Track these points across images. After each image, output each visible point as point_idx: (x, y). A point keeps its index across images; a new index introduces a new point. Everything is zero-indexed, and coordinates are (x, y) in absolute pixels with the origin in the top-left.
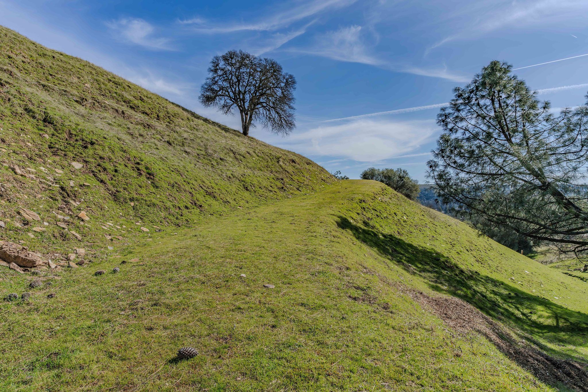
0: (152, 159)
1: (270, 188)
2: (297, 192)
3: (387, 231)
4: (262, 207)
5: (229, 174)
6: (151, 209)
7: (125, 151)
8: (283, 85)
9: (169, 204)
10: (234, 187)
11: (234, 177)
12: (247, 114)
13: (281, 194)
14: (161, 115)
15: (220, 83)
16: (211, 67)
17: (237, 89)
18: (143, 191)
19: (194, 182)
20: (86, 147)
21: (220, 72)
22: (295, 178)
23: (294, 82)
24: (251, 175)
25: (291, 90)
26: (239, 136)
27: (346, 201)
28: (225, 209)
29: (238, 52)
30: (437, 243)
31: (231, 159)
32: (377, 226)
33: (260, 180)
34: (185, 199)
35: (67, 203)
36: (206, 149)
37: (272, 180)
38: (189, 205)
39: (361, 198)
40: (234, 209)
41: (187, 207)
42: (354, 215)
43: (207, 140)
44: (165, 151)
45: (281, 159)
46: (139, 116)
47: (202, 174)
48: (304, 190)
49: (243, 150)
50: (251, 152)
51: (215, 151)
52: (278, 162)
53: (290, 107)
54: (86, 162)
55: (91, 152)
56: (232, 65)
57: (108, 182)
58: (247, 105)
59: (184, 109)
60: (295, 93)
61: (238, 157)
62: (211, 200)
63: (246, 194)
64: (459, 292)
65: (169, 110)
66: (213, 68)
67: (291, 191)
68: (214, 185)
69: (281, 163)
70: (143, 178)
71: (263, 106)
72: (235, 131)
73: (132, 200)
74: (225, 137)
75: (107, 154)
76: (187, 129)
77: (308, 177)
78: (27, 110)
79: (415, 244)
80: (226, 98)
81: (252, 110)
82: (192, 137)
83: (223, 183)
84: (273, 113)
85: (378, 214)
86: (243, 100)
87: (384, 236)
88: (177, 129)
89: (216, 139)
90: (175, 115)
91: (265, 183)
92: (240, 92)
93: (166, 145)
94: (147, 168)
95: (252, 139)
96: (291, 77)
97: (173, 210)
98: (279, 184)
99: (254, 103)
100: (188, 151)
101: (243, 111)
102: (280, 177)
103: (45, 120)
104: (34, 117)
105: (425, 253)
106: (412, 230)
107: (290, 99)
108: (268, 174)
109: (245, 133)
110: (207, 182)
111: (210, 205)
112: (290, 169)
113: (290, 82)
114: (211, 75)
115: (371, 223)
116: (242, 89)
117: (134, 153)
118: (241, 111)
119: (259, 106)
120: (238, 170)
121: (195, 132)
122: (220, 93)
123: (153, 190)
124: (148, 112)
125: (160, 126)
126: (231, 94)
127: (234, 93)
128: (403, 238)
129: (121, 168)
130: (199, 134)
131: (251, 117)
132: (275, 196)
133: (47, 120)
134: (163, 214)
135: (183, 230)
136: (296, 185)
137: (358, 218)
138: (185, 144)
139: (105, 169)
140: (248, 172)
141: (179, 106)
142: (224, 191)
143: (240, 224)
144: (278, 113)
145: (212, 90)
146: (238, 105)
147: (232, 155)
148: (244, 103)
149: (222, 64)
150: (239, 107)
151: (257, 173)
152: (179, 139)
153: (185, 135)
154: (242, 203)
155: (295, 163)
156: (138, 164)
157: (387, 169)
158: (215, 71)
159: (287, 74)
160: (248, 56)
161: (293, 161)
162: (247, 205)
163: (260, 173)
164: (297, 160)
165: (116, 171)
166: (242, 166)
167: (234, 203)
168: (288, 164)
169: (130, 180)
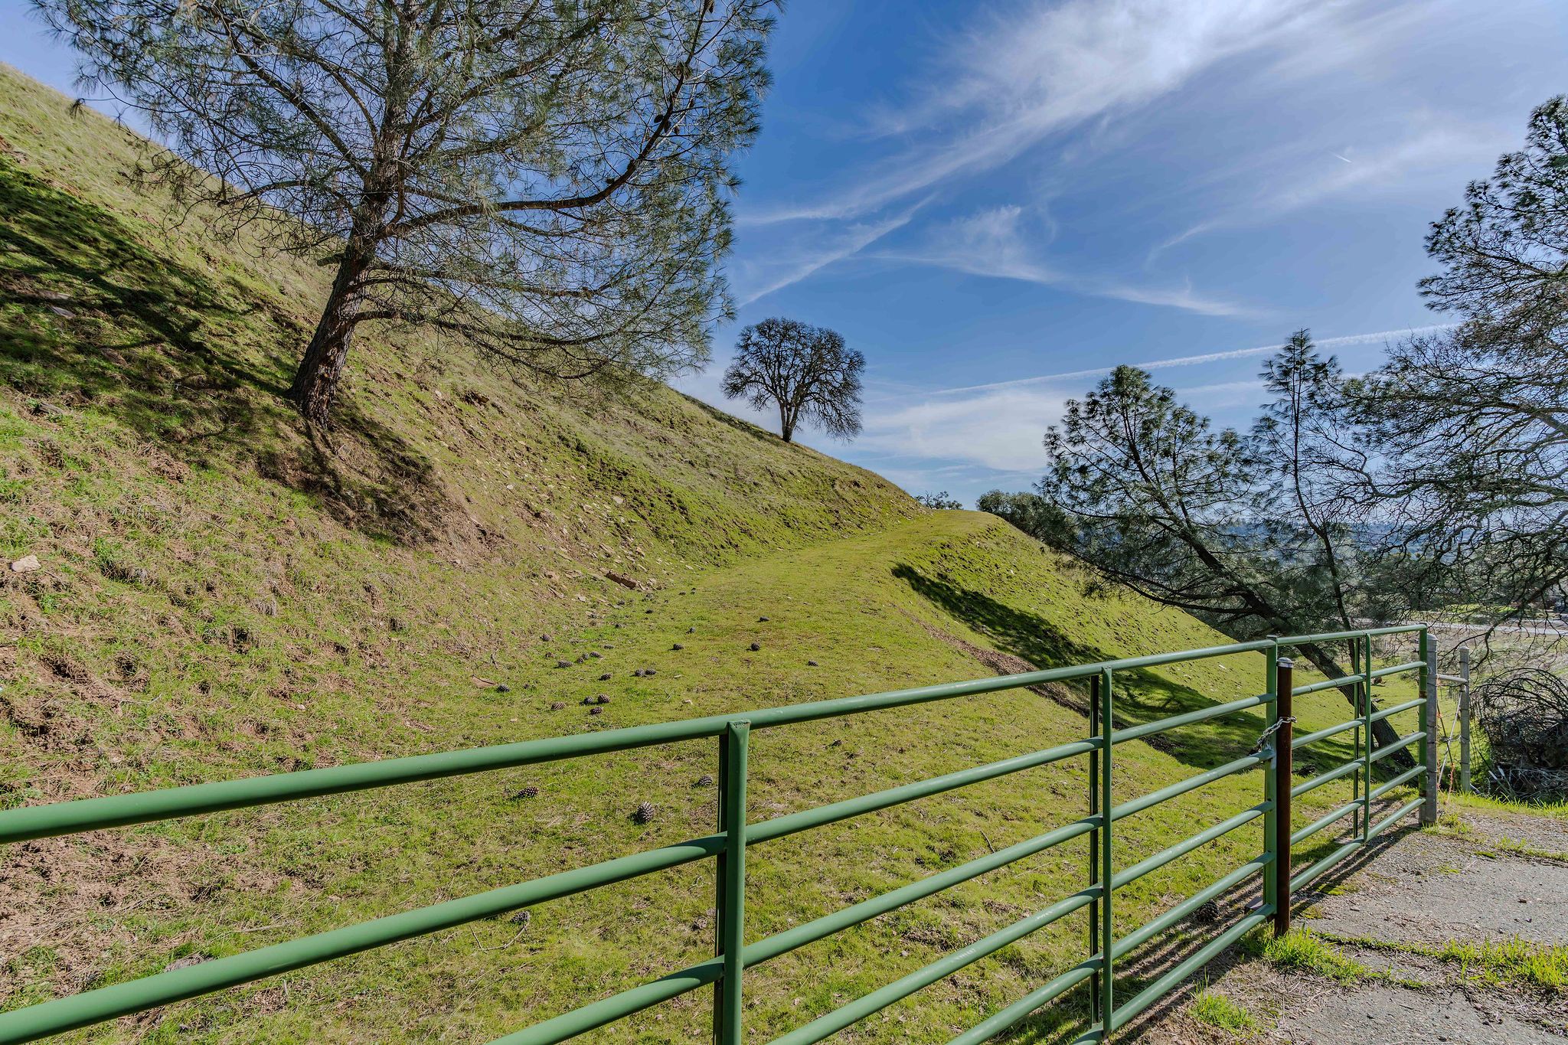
0: (680, 490)
1: (820, 525)
2: (857, 531)
3: (972, 587)
4: (807, 550)
5: (765, 504)
6: (690, 548)
7: (655, 482)
8: (845, 366)
9: (705, 543)
10: (773, 522)
11: (772, 508)
12: (789, 410)
13: (835, 532)
14: (675, 420)
15: (752, 364)
16: (739, 341)
17: (776, 373)
18: (679, 528)
19: (727, 517)
20: (621, 479)
21: (752, 349)
22: (857, 509)
23: (862, 363)
24: (795, 506)
25: (858, 375)
26: (777, 445)
27: (920, 545)
28: (762, 550)
29: (780, 320)
30: (1049, 609)
31: (768, 484)
32: (959, 579)
33: (806, 512)
34: (720, 538)
35: (625, 539)
36: (736, 470)
37: (822, 513)
38: (724, 544)
39: (944, 541)
40: (773, 550)
41: (722, 547)
42: (926, 564)
43: (736, 456)
44: (692, 477)
45: (837, 482)
46: (652, 427)
47: (734, 506)
48: (867, 528)
49: (783, 469)
50: (795, 471)
51: (748, 473)
52: (833, 486)
53: (854, 399)
54: (624, 496)
55: (626, 484)
56: (770, 338)
57: (648, 518)
58: (790, 396)
59: (703, 407)
60: (862, 378)
61: (777, 479)
62: (747, 540)
63: (788, 532)
64: (1035, 657)
65: (685, 413)
66: (742, 344)
67: (848, 529)
68: (748, 520)
69: (837, 487)
70: (677, 513)
71: (816, 399)
72: (771, 435)
73: (671, 537)
74: (759, 449)
75: (640, 486)
76: (710, 441)
77: (877, 507)
78: (562, 439)
79: (1011, 605)
80: (760, 385)
81: (798, 405)
82: (717, 452)
83: (758, 518)
84: (829, 409)
85: (967, 564)
86: (785, 389)
87: (963, 591)
88: (697, 440)
89: (748, 453)
90: (692, 419)
91: (813, 517)
92: (780, 376)
93: (689, 466)
94: (679, 501)
95: (796, 448)
96: (858, 354)
97: (711, 550)
98: (832, 519)
99: (802, 393)
100: (714, 473)
101: (784, 405)
102: (834, 507)
103: (578, 449)
104: (568, 446)
105: (1022, 618)
106: (1015, 588)
107: (855, 388)
108: (817, 504)
109: (787, 438)
110: (741, 516)
111: (746, 545)
112: (850, 496)
113: (856, 362)
114: (739, 353)
115: (950, 576)
116: (784, 373)
117: (663, 483)
118: (782, 406)
119: (808, 398)
120: (777, 499)
121: (720, 444)
122: (753, 379)
123: (688, 526)
124: (660, 417)
125: (676, 437)
126: (768, 381)
127: (772, 379)
128: (994, 598)
129: (655, 501)
130: (726, 447)
131: (795, 416)
132: (826, 536)
133: (580, 449)
134: (701, 553)
135: (721, 570)
136: (857, 520)
137: (931, 568)
138: (711, 464)
139: (642, 504)
140: (790, 501)
141: (694, 401)
142: (761, 529)
143: (782, 566)
144: (836, 410)
145: (741, 376)
146: (777, 396)
147: (769, 477)
148: (786, 393)
149: (755, 337)
150: (779, 399)
151: (803, 503)
152: (702, 456)
153: (709, 450)
154: (782, 543)
155: (858, 486)
156: (670, 496)
157: (1020, 494)
158: (746, 347)
159: (851, 350)
160: (794, 326)
161: (856, 484)
162: (788, 546)
163: (806, 503)
164: (862, 482)
165: (652, 505)
166: (783, 493)
167: (773, 543)
168: (847, 488)
169: (666, 516)
